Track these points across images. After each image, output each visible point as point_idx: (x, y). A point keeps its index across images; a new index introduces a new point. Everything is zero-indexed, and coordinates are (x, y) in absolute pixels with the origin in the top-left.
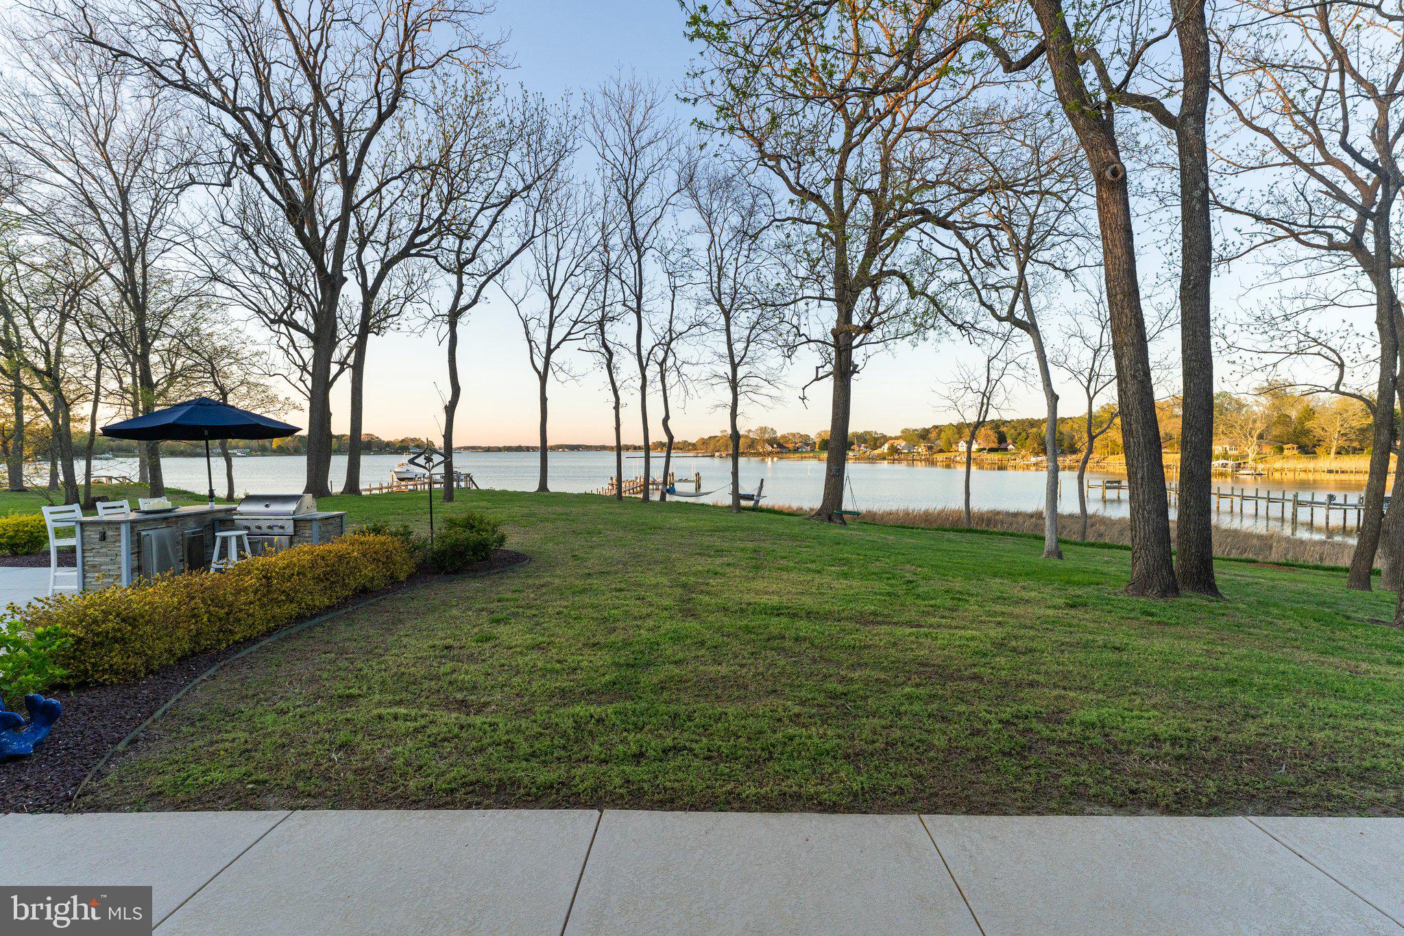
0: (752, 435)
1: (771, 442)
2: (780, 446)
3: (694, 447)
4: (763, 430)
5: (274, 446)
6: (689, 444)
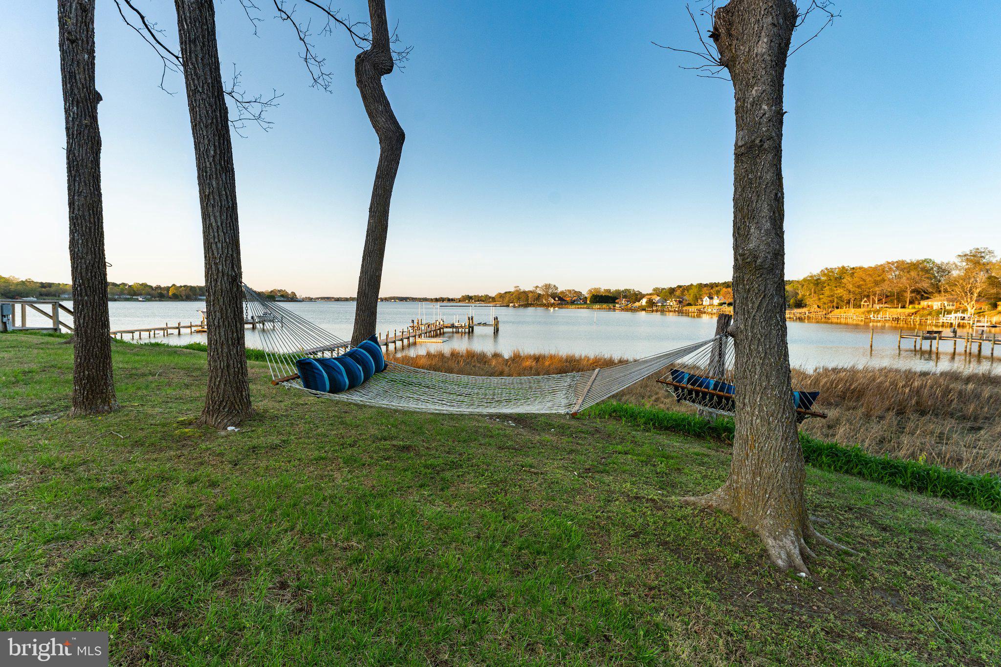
0: (539, 291)
1: (554, 296)
2: (560, 299)
3: (493, 299)
4: (548, 286)
5: (170, 294)
6: (490, 297)
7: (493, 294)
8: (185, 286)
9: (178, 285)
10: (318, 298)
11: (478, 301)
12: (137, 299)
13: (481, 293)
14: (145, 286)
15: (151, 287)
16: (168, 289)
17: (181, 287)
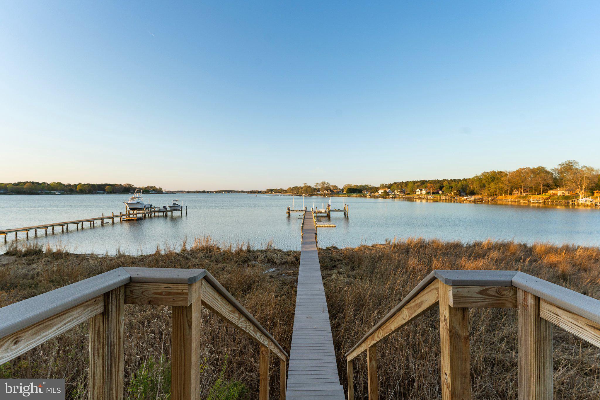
0: (318, 187)
1: (327, 189)
2: (331, 191)
3: (286, 191)
4: (324, 183)
5: (78, 189)
6: (284, 190)
7: (285, 188)
8: (88, 184)
9: (83, 183)
10: (175, 192)
11: (277, 192)
12: (55, 193)
13: (279, 188)
14: (60, 184)
15: (64, 185)
16: (76, 186)
17: (85, 184)
